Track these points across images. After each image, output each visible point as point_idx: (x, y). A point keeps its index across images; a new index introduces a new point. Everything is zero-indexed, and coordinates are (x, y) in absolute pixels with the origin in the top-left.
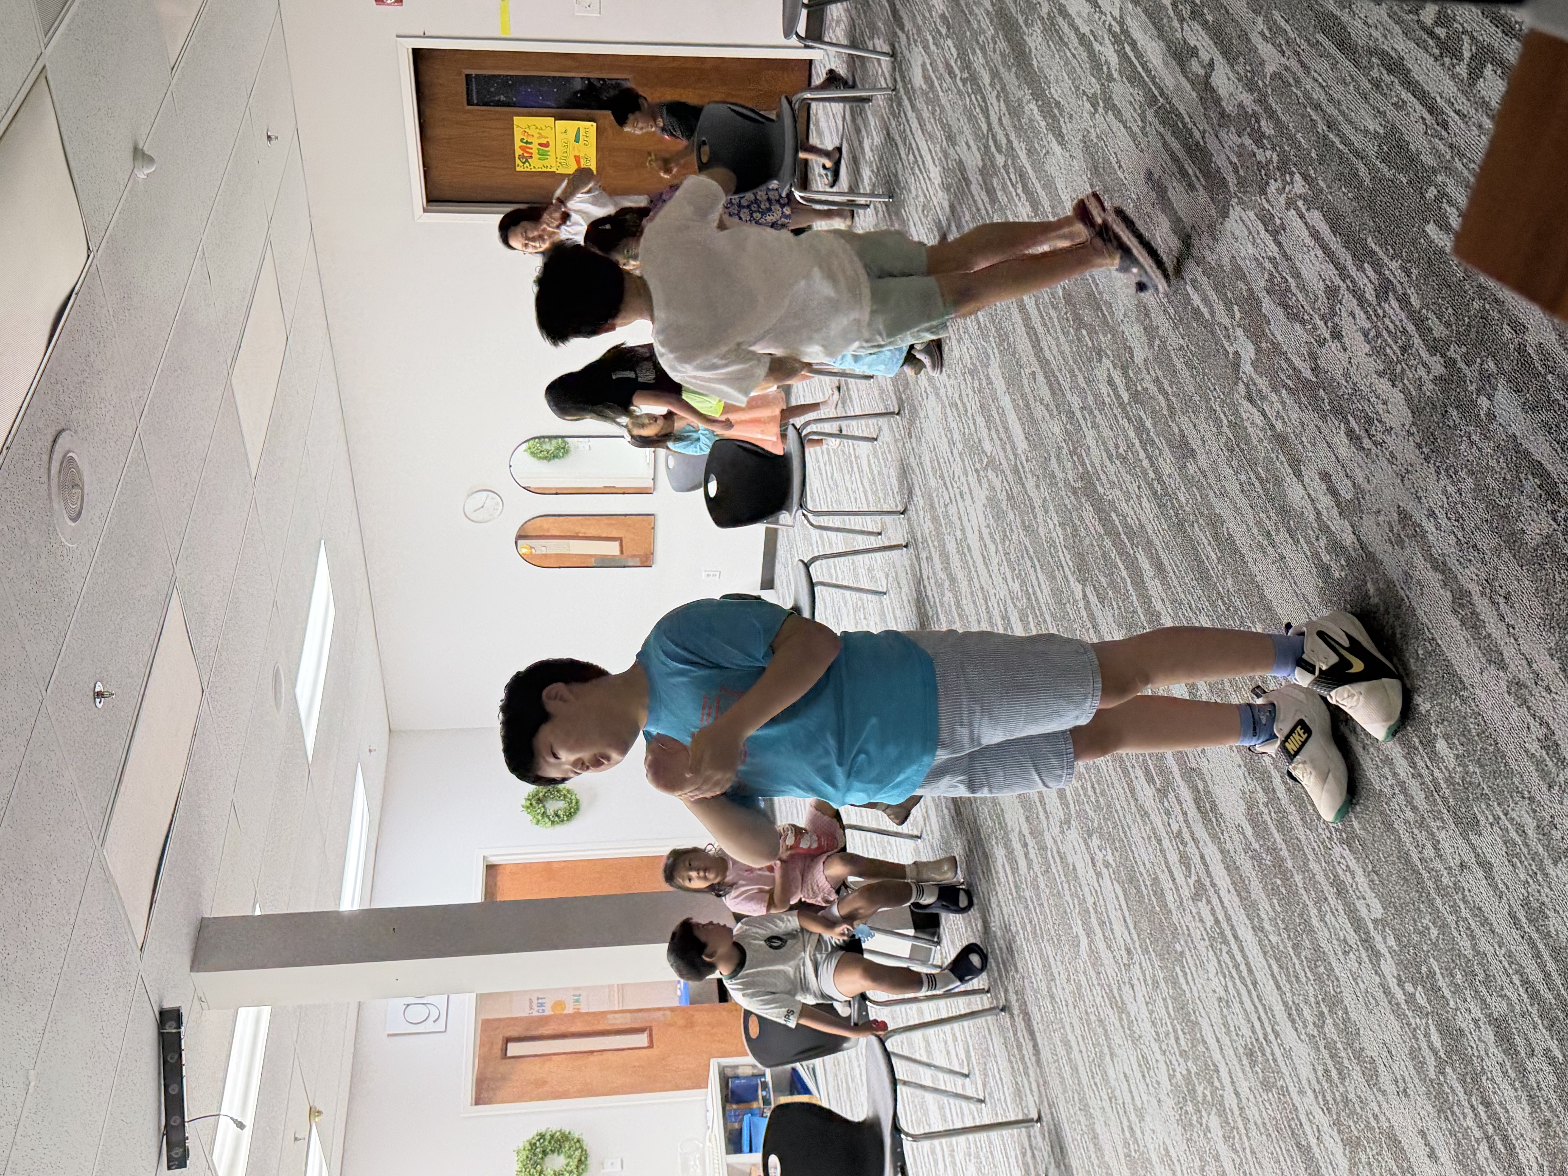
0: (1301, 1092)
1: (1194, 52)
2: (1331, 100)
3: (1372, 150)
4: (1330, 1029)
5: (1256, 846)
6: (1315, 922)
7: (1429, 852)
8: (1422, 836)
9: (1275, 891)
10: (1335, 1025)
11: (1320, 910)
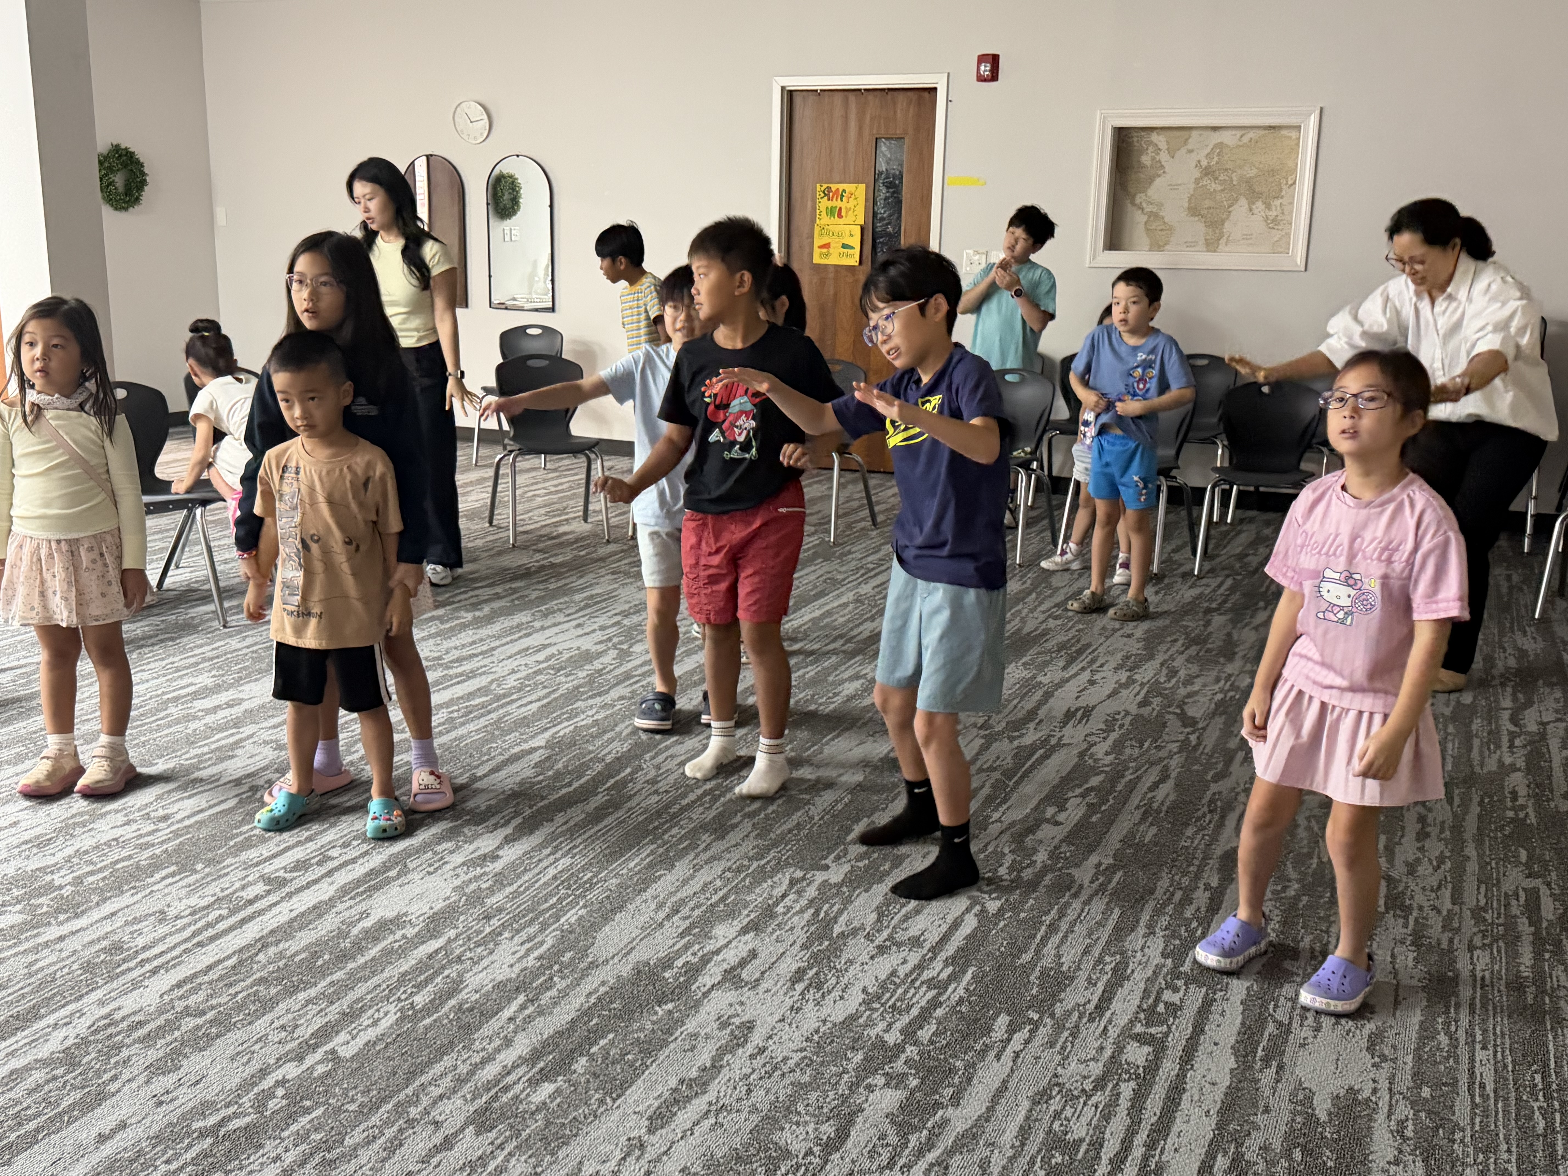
0: (102, 1003)
1: (1062, 808)
2: (1073, 924)
3: (1047, 961)
4: (189, 1023)
5: (355, 931)
6: (302, 996)
7: (435, 1092)
8: (447, 1082)
9: (315, 955)
10: (198, 1028)
11: (316, 998)
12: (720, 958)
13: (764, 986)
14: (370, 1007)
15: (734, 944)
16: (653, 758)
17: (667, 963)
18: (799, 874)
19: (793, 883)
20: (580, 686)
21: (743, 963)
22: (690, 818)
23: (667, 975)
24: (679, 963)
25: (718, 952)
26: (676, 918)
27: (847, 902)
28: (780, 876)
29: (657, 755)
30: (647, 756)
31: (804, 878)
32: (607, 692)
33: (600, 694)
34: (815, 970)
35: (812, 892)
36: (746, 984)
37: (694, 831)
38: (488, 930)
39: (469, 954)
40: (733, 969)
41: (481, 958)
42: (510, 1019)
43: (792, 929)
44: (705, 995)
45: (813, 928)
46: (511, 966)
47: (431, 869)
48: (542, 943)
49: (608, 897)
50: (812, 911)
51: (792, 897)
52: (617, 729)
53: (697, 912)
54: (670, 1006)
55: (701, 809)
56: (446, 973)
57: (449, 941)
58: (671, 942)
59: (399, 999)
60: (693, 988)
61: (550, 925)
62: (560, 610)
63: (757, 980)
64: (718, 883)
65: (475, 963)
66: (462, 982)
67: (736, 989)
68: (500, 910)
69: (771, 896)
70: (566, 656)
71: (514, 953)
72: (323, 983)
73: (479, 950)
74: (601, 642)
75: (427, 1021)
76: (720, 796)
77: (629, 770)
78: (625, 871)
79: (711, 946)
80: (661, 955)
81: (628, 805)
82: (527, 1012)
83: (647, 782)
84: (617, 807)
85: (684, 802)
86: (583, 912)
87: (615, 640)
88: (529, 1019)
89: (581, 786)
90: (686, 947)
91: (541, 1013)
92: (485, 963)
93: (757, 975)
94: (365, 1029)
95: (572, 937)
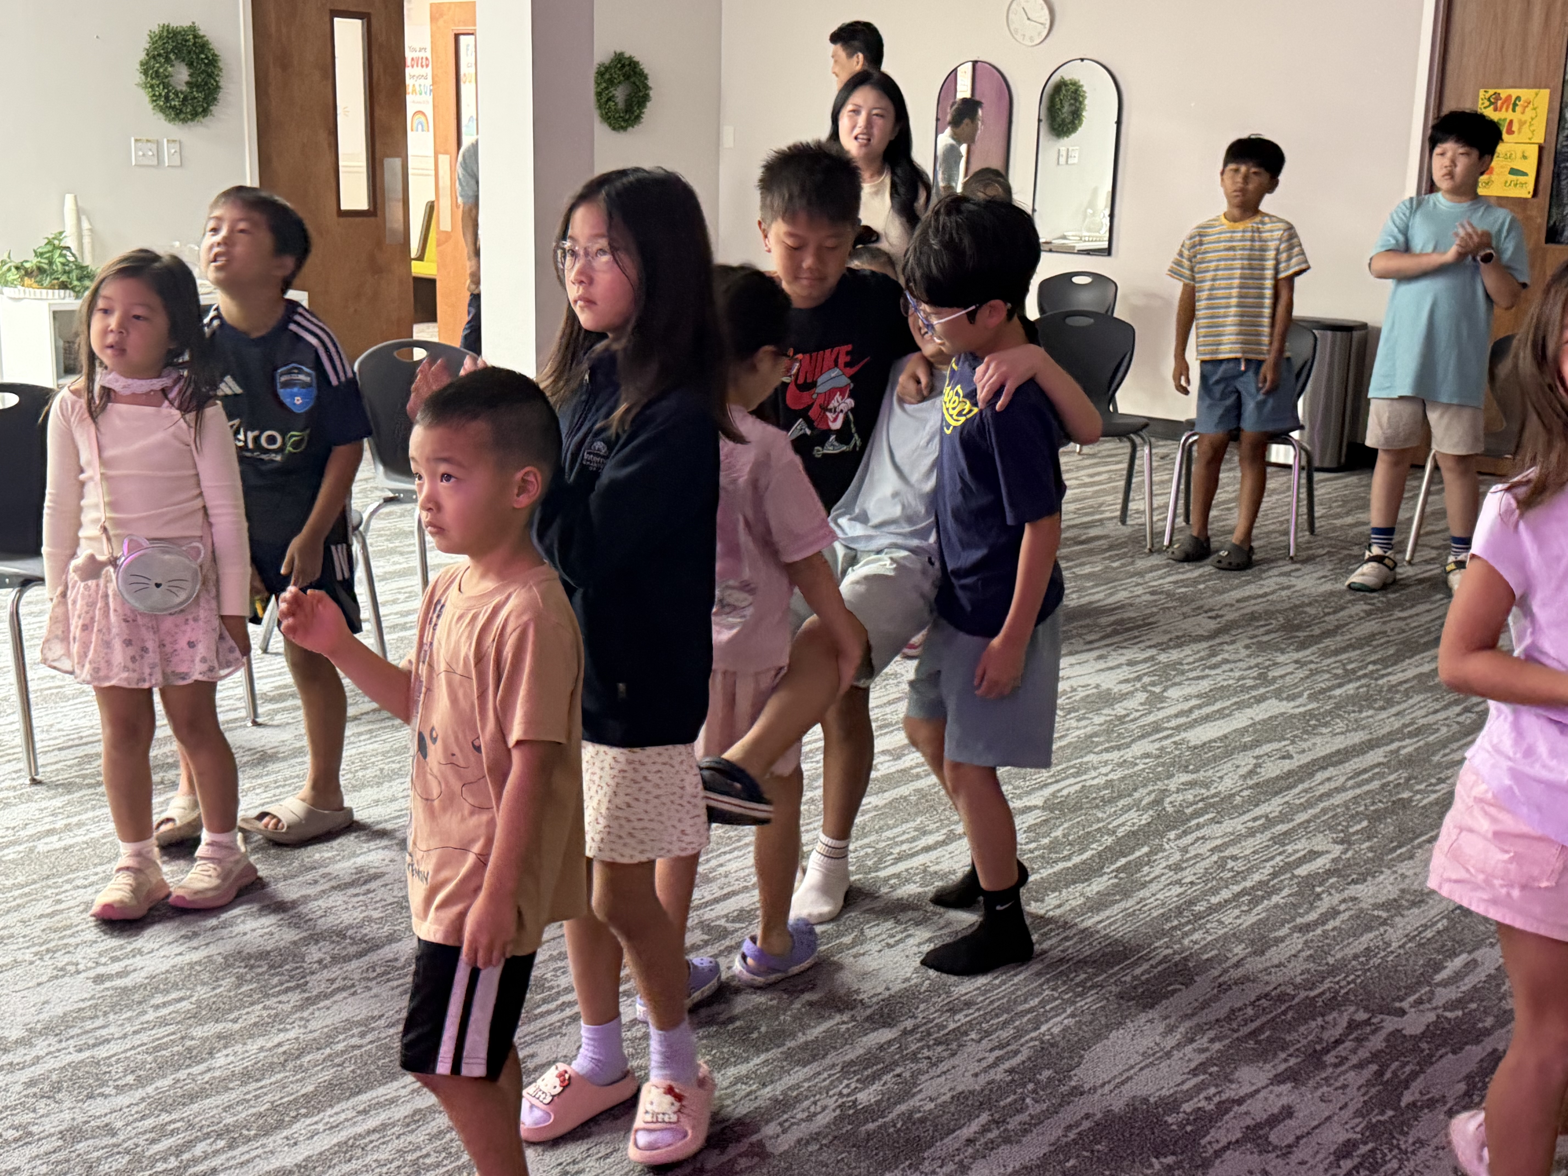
12: (1243, 1108)
13: (1299, 1154)
14: (807, 1098)
15: (1262, 1094)
16: (1179, 837)
17: (1172, 1104)
18: (1362, 1016)
19: (1352, 1025)
20: (1096, 734)
21: (1273, 1121)
22: (1220, 922)
23: (1170, 1120)
24: (1187, 1107)
25: (1240, 1102)
26: (1189, 1049)
27: (1427, 1061)
28: (1335, 1014)
29: (1185, 833)
30: (1172, 835)
31: (1367, 1022)
32: (1128, 745)
33: (1118, 748)
34: (1370, 1146)
35: (1377, 1042)
36: (1275, 1148)
37: (1225, 937)
38: (952, 1026)
39: (926, 1052)
40: (1259, 1126)
41: (941, 1060)
42: (970, 1141)
43: (1344, 1087)
44: (1218, 1154)
45: (1373, 1091)
46: (976, 1075)
47: (891, 941)
48: (1016, 1053)
49: (1103, 1007)
50: (1374, 1067)
51: (1348, 1044)
52: (1137, 795)
53: (1217, 1046)
54: (1170, 1160)
55: (1237, 912)
56: (898, 1070)
57: (905, 1033)
58: (1179, 1079)
59: (840, 1094)
60: (1203, 1142)
61: (1027, 1032)
62: (1080, 635)
63: (1289, 1146)
64: (1250, 1011)
65: (935, 1065)
66: (915, 1085)
67: (1260, 1153)
68: (968, 1004)
69: (1320, 1040)
70: (1081, 694)
71: (979, 1061)
72: (757, 1061)
73: (939, 1049)
74: (1127, 681)
75: (871, 1126)
76: (1263, 898)
77: (1146, 849)
78: (1128, 978)
79: (1231, 1092)
80: (1165, 1092)
81: (1141, 894)
82: (990, 1136)
83: (1169, 867)
84: (1126, 894)
85: (1214, 900)
86: (1070, 1022)
87: (1146, 680)
88: (991, 1146)
89: (1084, 862)
90: (1199, 1088)
91: (1007, 1140)
92: (944, 1067)
93: (1291, 1139)
94: (798, 1124)
95: (1053, 1051)
